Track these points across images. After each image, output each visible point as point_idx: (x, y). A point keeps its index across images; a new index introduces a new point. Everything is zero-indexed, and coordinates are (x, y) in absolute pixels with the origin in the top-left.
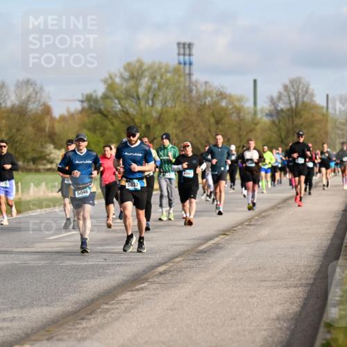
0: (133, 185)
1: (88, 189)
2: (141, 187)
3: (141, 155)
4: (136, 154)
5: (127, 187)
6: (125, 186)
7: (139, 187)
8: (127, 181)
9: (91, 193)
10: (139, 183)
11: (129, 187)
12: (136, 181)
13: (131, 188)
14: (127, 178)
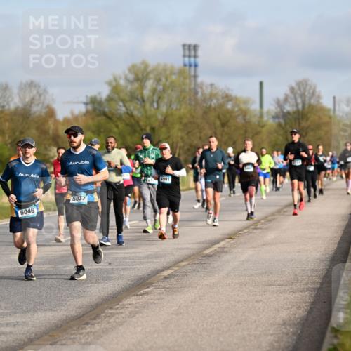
0: (79, 198)
1: (34, 206)
2: (88, 203)
3: (88, 162)
4: (82, 162)
5: (71, 202)
6: (70, 200)
7: (85, 202)
8: (72, 195)
10: (86, 197)
11: (73, 200)
12: (83, 194)
13: (76, 202)
14: (74, 192)
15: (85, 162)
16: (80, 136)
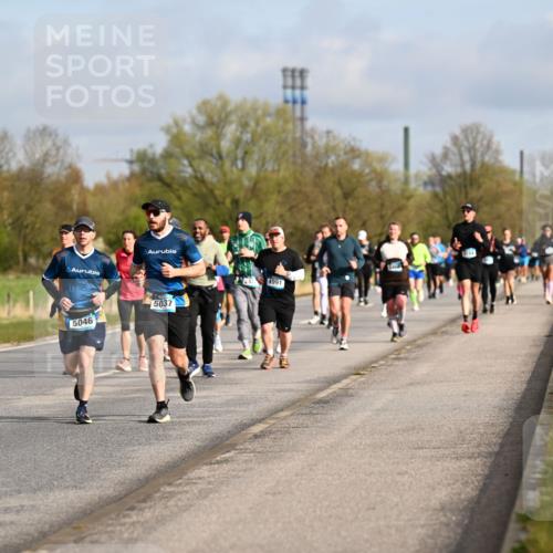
0: (164, 303)
1: (92, 315)
4: (166, 251)
5: (152, 307)
6: (149, 306)
8: (153, 298)
10: (174, 301)
11: (154, 306)
12: (169, 297)
13: (160, 309)
14: (155, 293)
15: (170, 252)
16: (164, 215)
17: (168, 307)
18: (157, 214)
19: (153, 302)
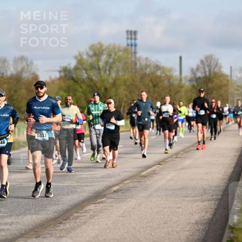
0: (42, 135)
1: (5, 140)
2: (50, 138)
3: (48, 108)
4: (44, 108)
5: (36, 138)
6: (35, 137)
7: (47, 138)
8: (36, 132)
9: (8, 143)
10: (47, 134)
11: (37, 137)
12: (44, 132)
13: (40, 138)
14: (37, 130)
15: (46, 108)
16: (45, 89)
17: (45, 138)
18: (42, 88)
19: (36, 134)
